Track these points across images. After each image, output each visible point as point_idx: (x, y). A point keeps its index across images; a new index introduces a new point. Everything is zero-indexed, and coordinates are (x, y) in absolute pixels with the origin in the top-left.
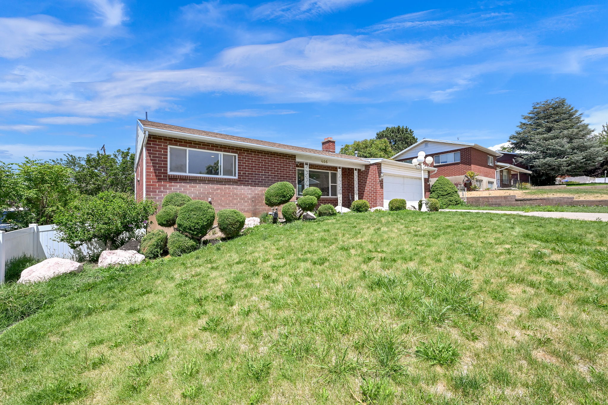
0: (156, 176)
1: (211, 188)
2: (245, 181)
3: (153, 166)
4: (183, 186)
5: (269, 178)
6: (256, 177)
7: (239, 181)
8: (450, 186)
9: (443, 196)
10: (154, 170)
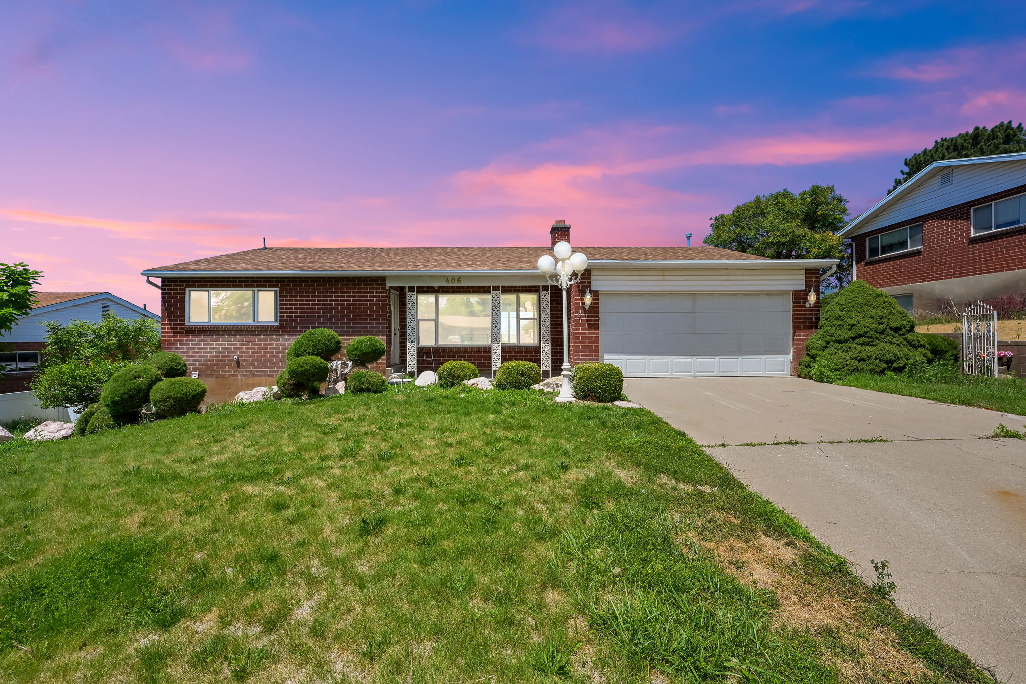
0: (172, 329)
1: (239, 341)
2: (291, 328)
3: (169, 317)
4: (203, 340)
5: (332, 320)
6: (308, 320)
7: (280, 328)
8: (873, 313)
9: (840, 342)
10: (169, 321)
